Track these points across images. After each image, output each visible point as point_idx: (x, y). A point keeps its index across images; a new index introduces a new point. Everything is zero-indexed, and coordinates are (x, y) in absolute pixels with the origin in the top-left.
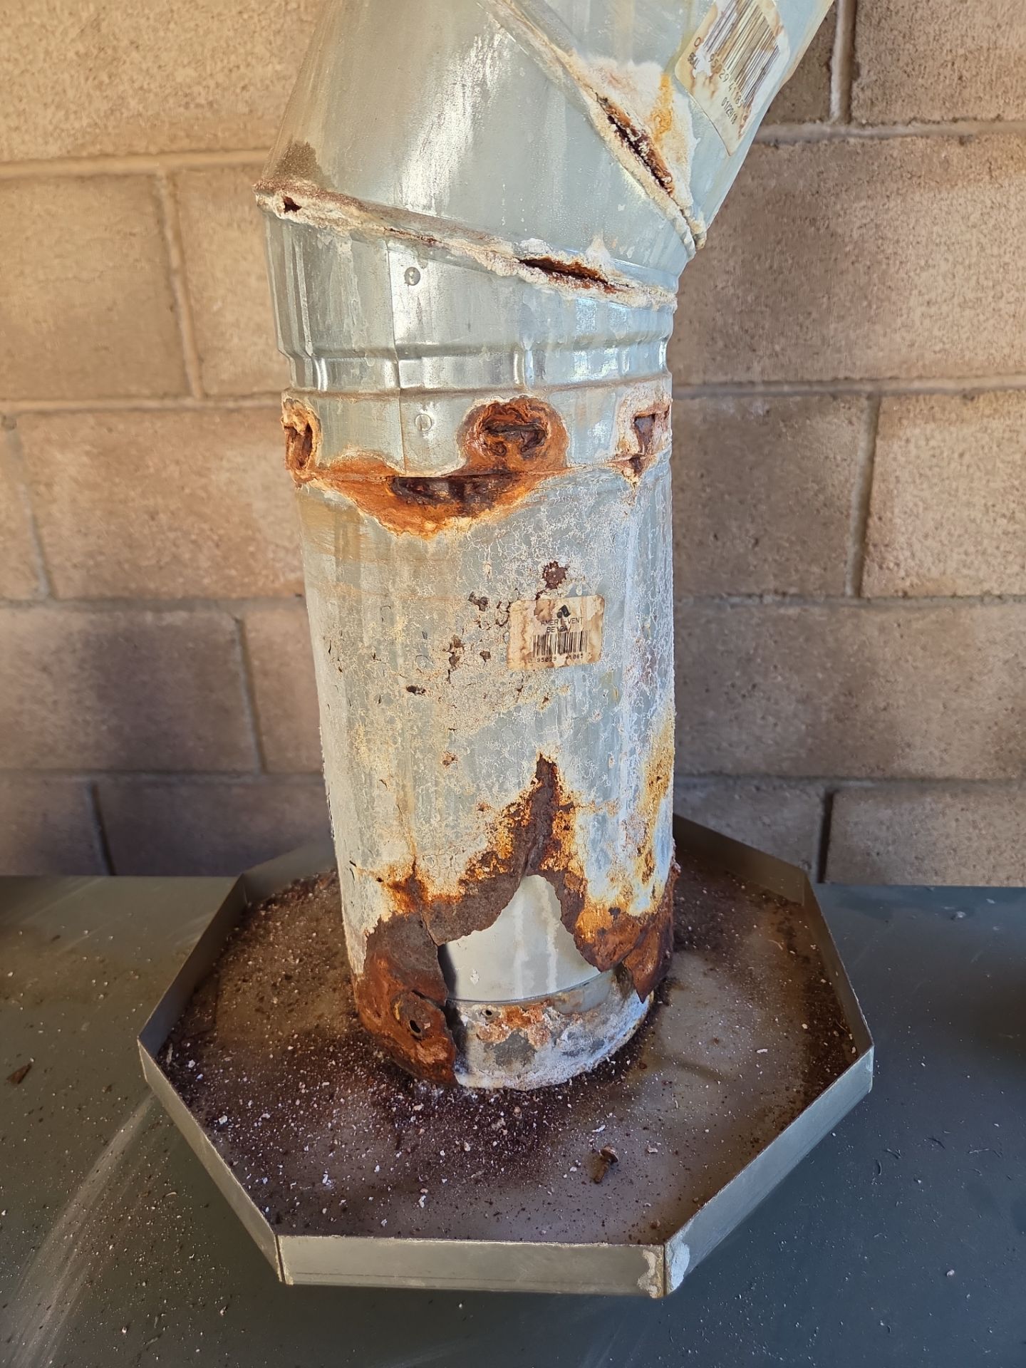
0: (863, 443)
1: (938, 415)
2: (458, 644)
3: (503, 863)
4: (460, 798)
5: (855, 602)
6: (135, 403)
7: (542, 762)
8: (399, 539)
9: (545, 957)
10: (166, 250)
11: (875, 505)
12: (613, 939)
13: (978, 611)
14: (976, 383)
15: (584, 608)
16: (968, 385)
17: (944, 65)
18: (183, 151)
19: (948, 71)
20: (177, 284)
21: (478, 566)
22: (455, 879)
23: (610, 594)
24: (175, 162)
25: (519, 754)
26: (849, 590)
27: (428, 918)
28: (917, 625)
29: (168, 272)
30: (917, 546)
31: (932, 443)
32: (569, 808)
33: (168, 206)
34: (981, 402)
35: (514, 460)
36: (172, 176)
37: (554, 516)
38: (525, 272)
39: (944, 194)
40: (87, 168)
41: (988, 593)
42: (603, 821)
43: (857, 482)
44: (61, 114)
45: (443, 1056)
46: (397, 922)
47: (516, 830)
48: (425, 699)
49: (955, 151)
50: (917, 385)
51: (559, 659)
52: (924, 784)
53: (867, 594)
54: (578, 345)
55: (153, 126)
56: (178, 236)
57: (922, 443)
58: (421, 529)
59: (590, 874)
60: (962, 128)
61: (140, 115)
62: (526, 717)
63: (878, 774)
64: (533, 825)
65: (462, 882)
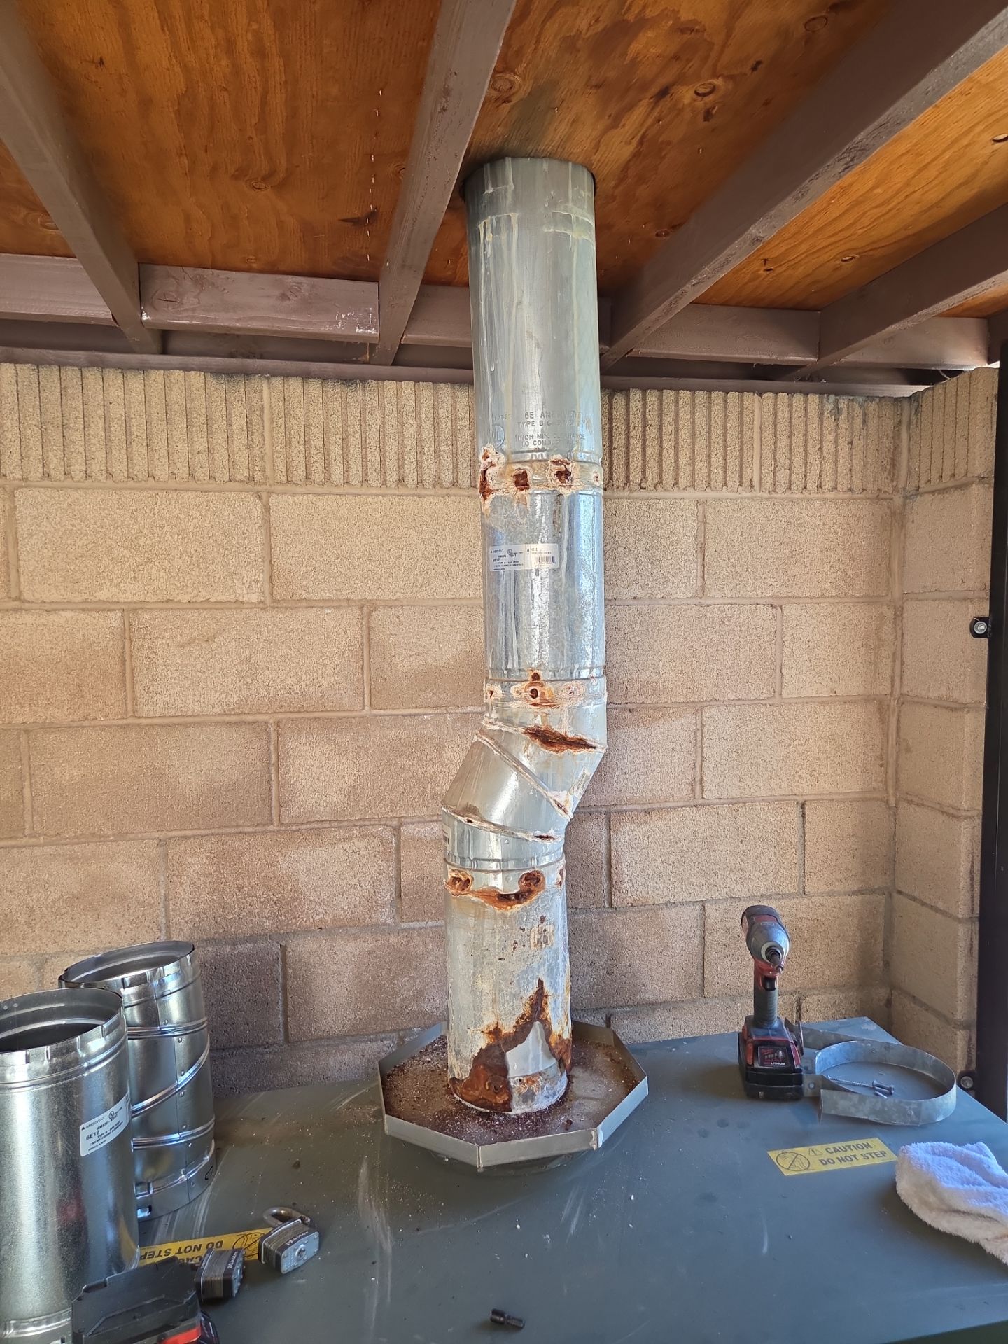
0: (605, 834)
1: (636, 821)
2: (516, 943)
3: (528, 1017)
4: (515, 995)
5: (610, 910)
6: (240, 829)
7: (539, 980)
8: (499, 912)
9: (538, 1055)
10: (270, 755)
11: (613, 863)
12: (560, 1047)
13: (666, 911)
14: (650, 806)
15: (550, 928)
16: (646, 807)
17: (620, 683)
18: (286, 712)
19: (621, 686)
20: (273, 771)
21: (522, 918)
22: (512, 1026)
23: (556, 924)
24: (280, 716)
25: (532, 978)
26: (606, 905)
27: (501, 1042)
28: (639, 920)
29: (269, 765)
30: (634, 881)
31: (635, 833)
32: (546, 996)
33: (273, 735)
34: (653, 814)
35: (532, 887)
36: (278, 723)
37: (542, 902)
38: (536, 839)
39: (626, 731)
40: (234, 719)
41: (669, 902)
42: (555, 1001)
43: (604, 851)
44: (224, 695)
45: (507, 1098)
46: (489, 1047)
47: (531, 1005)
48: (505, 961)
49: (628, 714)
50: (625, 807)
51: (544, 945)
52: (654, 1005)
53: (615, 906)
54: (547, 854)
55: (271, 702)
56: (277, 749)
57: (630, 833)
58: (506, 909)
59: (553, 1021)
60: (629, 706)
61: (265, 696)
62: (535, 965)
63: (631, 1003)
64: (537, 1002)
65: (514, 1026)
